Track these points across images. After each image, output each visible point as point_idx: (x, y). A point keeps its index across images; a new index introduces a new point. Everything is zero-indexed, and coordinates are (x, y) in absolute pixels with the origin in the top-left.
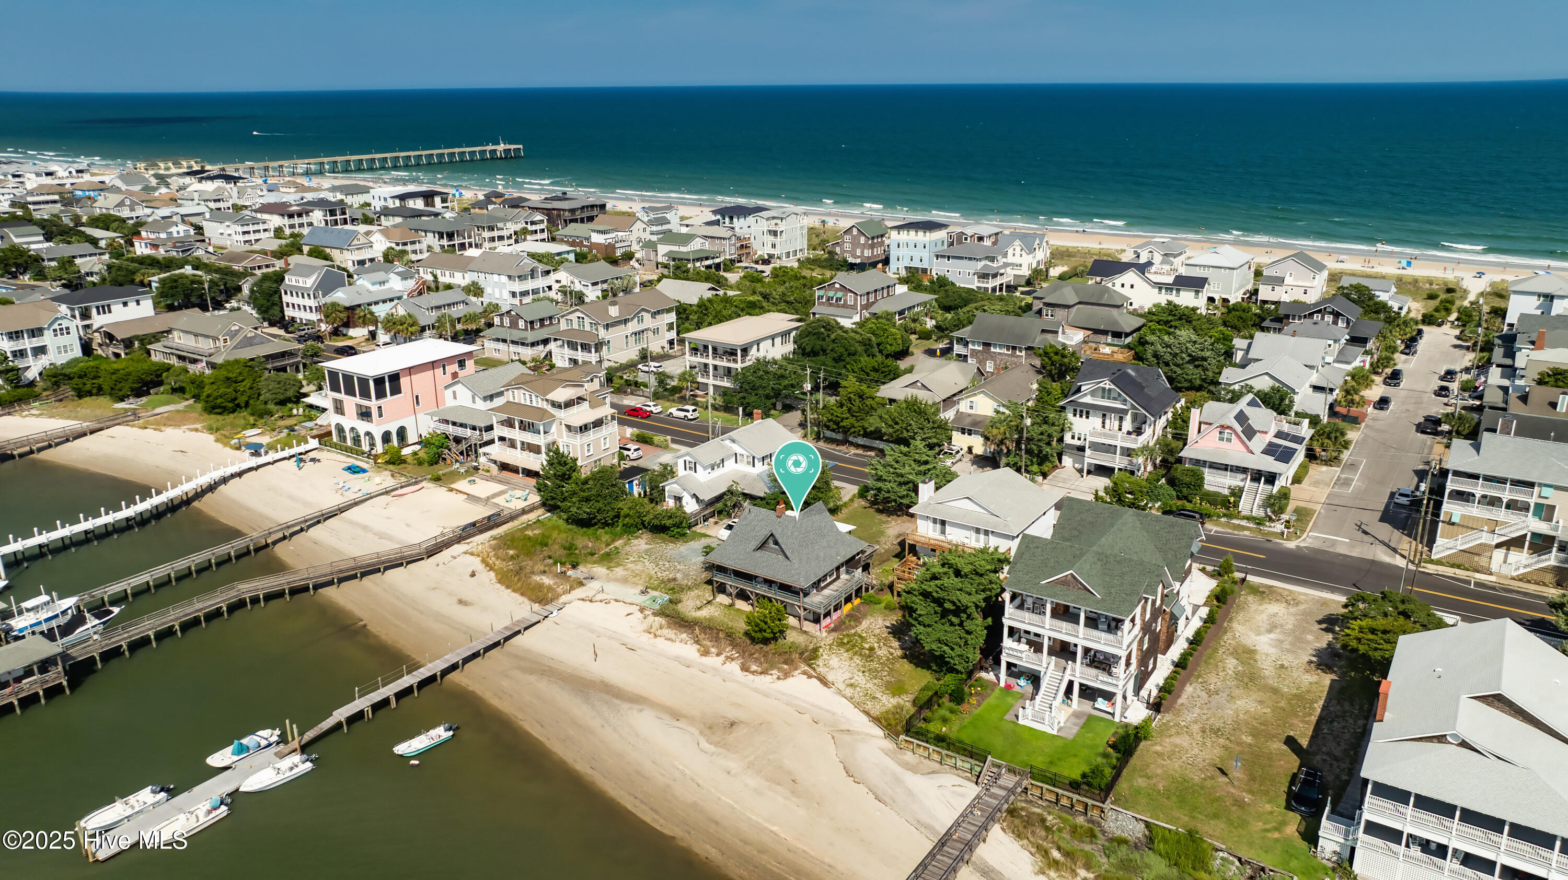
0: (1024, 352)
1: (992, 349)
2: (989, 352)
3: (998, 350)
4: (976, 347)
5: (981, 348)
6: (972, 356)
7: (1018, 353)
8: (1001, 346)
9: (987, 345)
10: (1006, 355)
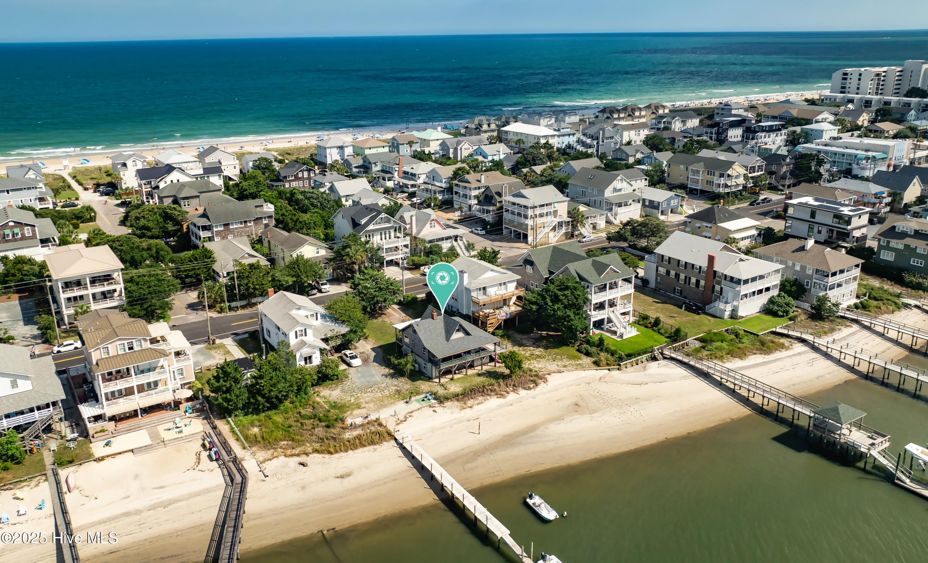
0: (252, 223)
1: (231, 227)
2: (229, 230)
3: (235, 226)
4: (220, 229)
5: (222, 229)
6: (217, 235)
7: (249, 224)
8: (236, 223)
9: (226, 225)
10: (241, 228)
